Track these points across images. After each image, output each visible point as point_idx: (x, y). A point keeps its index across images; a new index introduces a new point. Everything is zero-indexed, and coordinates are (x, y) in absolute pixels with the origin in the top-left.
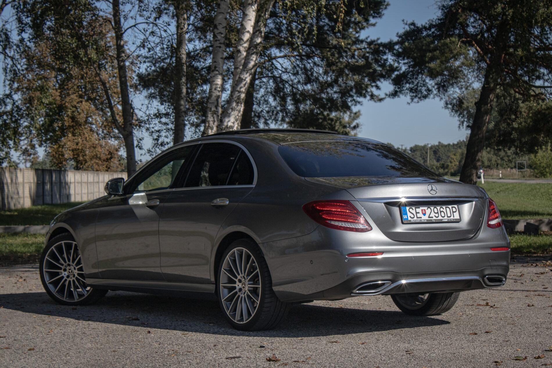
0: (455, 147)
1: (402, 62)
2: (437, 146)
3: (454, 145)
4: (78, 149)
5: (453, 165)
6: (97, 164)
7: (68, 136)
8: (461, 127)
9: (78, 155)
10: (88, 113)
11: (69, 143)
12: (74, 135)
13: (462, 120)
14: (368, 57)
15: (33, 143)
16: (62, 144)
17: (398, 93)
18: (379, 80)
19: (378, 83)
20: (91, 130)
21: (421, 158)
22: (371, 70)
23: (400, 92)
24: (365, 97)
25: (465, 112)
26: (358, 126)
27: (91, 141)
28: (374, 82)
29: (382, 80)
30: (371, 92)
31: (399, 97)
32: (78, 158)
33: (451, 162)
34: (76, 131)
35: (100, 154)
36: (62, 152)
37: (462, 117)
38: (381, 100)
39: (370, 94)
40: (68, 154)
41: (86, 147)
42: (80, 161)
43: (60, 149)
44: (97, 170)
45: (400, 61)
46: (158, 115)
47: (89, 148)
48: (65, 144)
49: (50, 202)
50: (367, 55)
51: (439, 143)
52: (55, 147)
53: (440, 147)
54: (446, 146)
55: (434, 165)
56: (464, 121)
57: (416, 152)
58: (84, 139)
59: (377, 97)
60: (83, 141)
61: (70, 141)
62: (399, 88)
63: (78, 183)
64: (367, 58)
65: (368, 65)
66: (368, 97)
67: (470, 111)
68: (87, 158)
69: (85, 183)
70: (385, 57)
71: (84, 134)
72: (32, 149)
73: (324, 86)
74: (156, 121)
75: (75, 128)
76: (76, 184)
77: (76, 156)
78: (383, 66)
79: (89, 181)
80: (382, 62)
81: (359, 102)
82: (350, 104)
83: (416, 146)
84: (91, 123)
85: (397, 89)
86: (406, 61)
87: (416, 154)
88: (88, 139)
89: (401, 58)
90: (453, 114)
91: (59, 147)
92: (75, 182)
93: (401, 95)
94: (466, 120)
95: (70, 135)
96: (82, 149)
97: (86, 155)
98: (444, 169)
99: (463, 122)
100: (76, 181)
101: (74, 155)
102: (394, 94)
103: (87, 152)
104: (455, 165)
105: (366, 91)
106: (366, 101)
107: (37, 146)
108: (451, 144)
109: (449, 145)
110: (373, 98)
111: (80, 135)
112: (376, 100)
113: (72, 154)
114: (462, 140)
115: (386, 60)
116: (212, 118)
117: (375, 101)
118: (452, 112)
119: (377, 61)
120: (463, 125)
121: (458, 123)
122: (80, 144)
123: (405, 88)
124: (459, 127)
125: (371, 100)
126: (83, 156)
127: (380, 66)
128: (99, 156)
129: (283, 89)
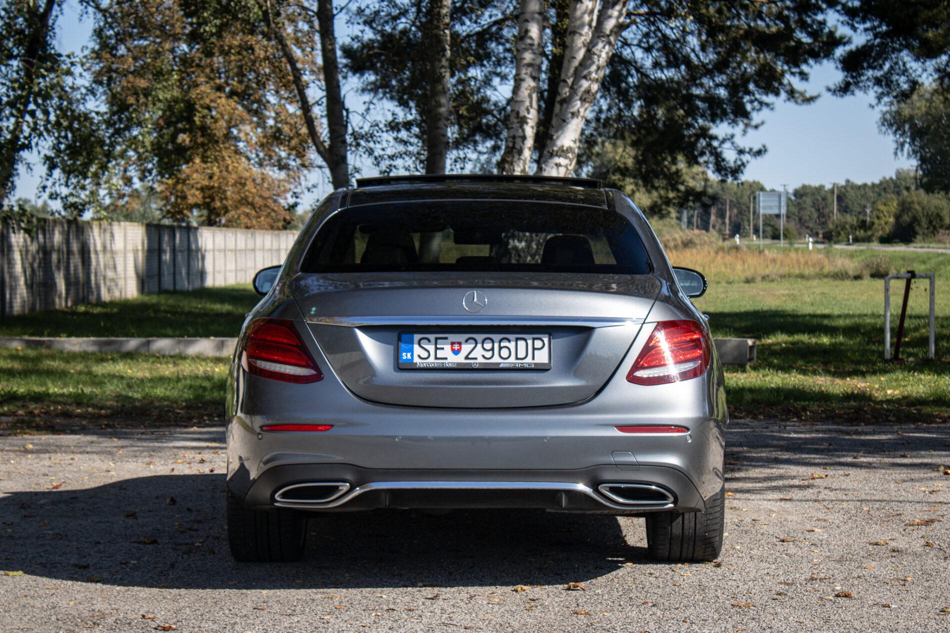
0: (877, 189)
1: (861, 27)
2: (842, 187)
3: (874, 185)
4: (213, 187)
5: (883, 222)
6: (247, 215)
7: (194, 163)
8: (899, 153)
9: (213, 199)
10: (231, 119)
11: (195, 176)
12: (204, 160)
13: (902, 140)
14: (788, 17)
15: (128, 174)
16: (183, 176)
17: (852, 87)
18: (806, 62)
19: (804, 68)
20: (237, 152)
21: (813, 210)
22: (793, 43)
23: (857, 84)
24: (777, 94)
25: (907, 127)
26: (766, 151)
27: (236, 172)
28: (797, 65)
29: (811, 62)
30: (790, 84)
31: (853, 93)
32: (212, 204)
33: (878, 218)
34: (209, 153)
35: (254, 198)
36: (182, 191)
37: (901, 135)
38: (810, 100)
39: (788, 88)
40: (194, 196)
41: (227, 184)
42: (215, 208)
43: (179, 187)
44: (247, 227)
45: (856, 25)
46: (393, 126)
47: (234, 185)
48: (188, 177)
49: (171, 288)
50: (786, 12)
51: (848, 181)
52: (170, 182)
53: (849, 189)
54: (859, 187)
55: (846, 223)
56: (905, 142)
57: (804, 198)
58: (224, 169)
59: (802, 94)
60: (221, 171)
61: (197, 171)
62: (852, 77)
63: (219, 251)
64: (785, 20)
65: (788, 33)
66: (783, 95)
67: (916, 125)
68: (229, 203)
69: (231, 250)
70: (820, 17)
71: (223, 159)
72: (126, 185)
73: (695, 73)
74: (389, 137)
75: (206, 147)
76: (217, 253)
77: (208, 200)
78: (814, 34)
79: (238, 248)
80: (815, 27)
81: (767, 105)
82: (749, 107)
83: (804, 187)
84: (237, 139)
85: (849, 79)
86: (868, 25)
87: (805, 202)
88: (230, 168)
89: (857, 19)
90: (884, 129)
91: (177, 182)
92: (213, 250)
93: (857, 92)
94: (908, 140)
95: (198, 160)
96: (220, 188)
97: (226, 198)
98: (865, 231)
99: (902, 145)
100: (216, 248)
101: (204, 198)
102: (845, 89)
103: (229, 193)
104: (886, 223)
105: (781, 84)
106: (779, 101)
107: (136, 180)
108: (869, 183)
109: (865, 185)
110: (793, 97)
111: (216, 160)
112: (799, 101)
113: (200, 196)
114: (888, 178)
115: (823, 23)
116: (520, 131)
117: (796, 102)
118: (883, 125)
119: (803, 26)
120: (902, 150)
121: (895, 146)
122: (215, 178)
123: (864, 78)
124: (896, 154)
125: (789, 99)
126: (221, 200)
127: (810, 34)
128: (250, 199)
129: (626, 77)
